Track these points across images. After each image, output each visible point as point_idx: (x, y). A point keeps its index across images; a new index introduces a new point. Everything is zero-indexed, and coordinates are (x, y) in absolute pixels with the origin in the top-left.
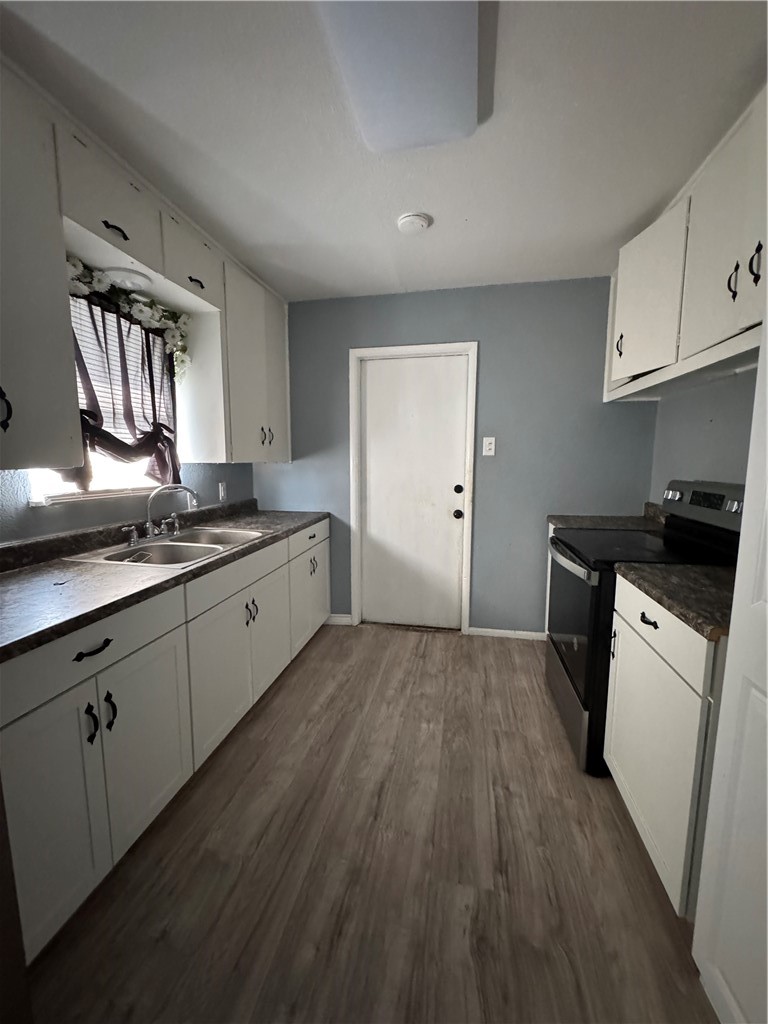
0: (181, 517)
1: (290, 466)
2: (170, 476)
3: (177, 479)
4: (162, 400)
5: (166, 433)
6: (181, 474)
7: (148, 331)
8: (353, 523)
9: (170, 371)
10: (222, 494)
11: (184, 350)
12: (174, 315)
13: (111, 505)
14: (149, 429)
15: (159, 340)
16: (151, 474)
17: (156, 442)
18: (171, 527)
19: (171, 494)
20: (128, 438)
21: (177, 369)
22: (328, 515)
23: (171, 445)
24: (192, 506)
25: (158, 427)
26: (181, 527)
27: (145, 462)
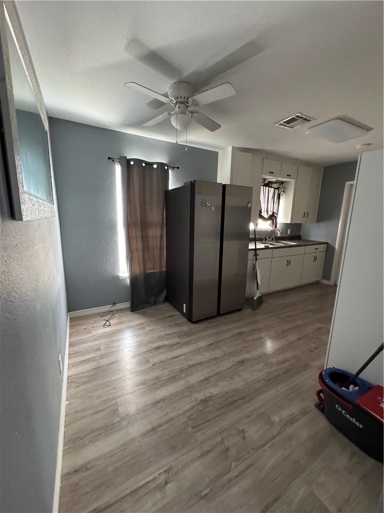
0: (275, 237)
1: (315, 225)
2: (274, 226)
3: (276, 227)
4: (276, 206)
5: (275, 215)
6: (277, 226)
7: (275, 189)
8: (337, 247)
9: (279, 198)
10: (289, 232)
11: (283, 192)
12: (283, 183)
13: (261, 232)
14: (271, 214)
15: (277, 190)
16: (270, 225)
17: (273, 217)
18: (273, 239)
19: (274, 231)
20: (266, 216)
21: (281, 197)
22: (327, 243)
23: (276, 218)
24: (279, 234)
25: (273, 213)
26: (275, 240)
27: (270, 222)
